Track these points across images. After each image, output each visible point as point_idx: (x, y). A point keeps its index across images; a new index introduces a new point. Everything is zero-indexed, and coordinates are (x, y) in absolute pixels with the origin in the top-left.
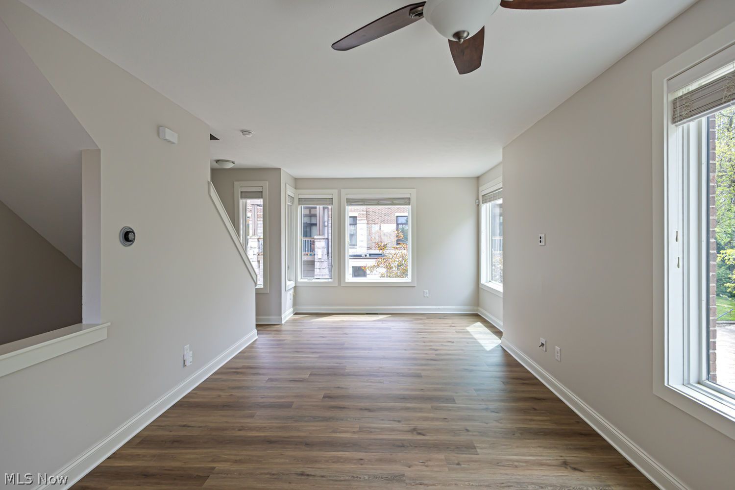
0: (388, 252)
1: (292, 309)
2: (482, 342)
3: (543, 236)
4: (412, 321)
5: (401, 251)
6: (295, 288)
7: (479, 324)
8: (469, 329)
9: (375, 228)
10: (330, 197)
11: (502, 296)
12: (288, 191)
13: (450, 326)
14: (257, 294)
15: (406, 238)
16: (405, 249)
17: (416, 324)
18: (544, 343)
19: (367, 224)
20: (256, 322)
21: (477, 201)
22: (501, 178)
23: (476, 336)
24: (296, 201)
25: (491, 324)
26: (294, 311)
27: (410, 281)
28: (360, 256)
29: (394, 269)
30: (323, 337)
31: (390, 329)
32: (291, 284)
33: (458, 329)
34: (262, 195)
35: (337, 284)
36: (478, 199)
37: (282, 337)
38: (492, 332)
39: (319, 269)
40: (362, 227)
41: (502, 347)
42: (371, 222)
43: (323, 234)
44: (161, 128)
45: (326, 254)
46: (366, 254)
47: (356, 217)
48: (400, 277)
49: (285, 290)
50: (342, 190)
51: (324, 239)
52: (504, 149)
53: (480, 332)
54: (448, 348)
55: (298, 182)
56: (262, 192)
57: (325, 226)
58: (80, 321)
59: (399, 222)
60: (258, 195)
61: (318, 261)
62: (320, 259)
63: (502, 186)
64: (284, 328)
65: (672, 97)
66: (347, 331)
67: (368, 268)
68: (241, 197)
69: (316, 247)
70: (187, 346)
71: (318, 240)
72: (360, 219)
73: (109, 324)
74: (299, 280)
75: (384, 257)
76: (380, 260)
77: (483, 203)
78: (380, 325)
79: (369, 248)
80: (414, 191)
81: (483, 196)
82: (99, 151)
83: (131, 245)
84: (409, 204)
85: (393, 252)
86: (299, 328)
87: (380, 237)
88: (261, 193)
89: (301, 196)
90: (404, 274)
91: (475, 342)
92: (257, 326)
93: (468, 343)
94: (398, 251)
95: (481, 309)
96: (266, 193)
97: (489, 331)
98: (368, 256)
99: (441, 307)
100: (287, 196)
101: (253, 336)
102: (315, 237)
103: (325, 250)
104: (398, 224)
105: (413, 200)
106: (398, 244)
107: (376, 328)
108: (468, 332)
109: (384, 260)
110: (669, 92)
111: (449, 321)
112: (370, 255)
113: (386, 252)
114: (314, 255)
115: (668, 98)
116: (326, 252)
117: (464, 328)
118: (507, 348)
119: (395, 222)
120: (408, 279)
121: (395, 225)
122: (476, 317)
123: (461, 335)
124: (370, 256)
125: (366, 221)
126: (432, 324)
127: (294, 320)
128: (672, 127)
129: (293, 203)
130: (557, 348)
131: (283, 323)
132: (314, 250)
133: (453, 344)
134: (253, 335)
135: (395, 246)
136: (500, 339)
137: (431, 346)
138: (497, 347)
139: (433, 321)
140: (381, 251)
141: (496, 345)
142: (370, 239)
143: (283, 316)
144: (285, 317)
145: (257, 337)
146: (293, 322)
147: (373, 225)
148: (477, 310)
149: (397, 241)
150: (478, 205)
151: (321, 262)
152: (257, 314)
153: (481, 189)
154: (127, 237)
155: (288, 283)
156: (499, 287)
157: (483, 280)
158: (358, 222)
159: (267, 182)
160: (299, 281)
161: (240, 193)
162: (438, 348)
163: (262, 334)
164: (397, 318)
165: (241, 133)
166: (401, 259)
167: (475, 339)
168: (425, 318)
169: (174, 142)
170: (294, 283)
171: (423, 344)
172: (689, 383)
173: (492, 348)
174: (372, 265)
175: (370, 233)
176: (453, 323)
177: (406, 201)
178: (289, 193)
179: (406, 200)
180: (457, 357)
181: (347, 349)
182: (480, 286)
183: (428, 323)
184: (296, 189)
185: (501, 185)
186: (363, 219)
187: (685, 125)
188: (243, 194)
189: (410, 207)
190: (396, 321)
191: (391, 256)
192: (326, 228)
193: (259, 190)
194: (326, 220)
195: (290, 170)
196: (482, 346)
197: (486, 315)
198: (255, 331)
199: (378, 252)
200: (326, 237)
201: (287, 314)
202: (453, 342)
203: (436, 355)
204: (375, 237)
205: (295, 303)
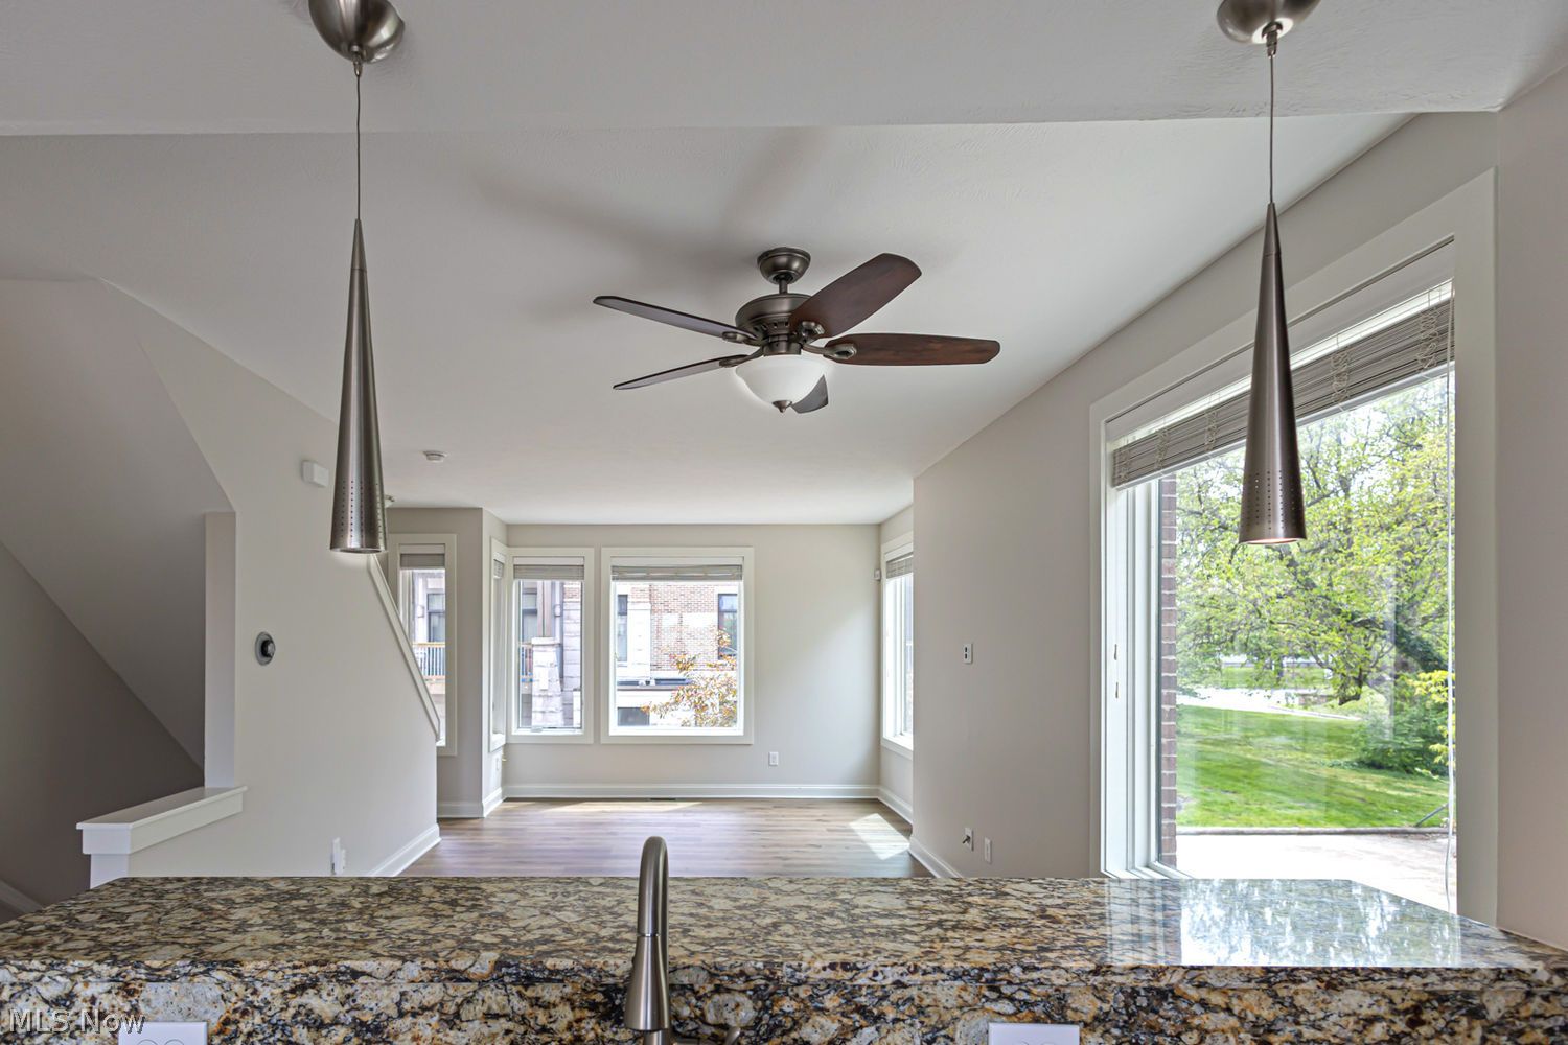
0: (699, 675)
1: (499, 791)
2: (874, 846)
3: (969, 647)
4: (743, 812)
5: (724, 673)
6: (506, 747)
7: (876, 816)
8: (854, 825)
9: (669, 620)
10: (579, 562)
11: (911, 758)
12: (494, 551)
13: (819, 820)
14: (439, 757)
15: (733, 645)
16: (732, 669)
17: (752, 816)
18: (970, 835)
19: (652, 610)
20: (438, 813)
21: (878, 572)
22: (910, 536)
23: (865, 837)
24: (510, 570)
25: (898, 815)
26: (503, 794)
27: (741, 733)
28: (636, 683)
29: (710, 710)
30: (568, 839)
31: (699, 825)
32: (499, 740)
33: (833, 825)
34: (444, 561)
35: (592, 738)
36: (879, 568)
37: (486, 838)
38: (898, 830)
39: (543, 712)
40: (639, 620)
41: (911, 855)
42: (661, 607)
43: (552, 635)
44: (305, 463)
45: (558, 678)
46: (649, 679)
47: (626, 596)
48: (722, 725)
49: (489, 751)
50: (603, 549)
51: (553, 645)
52: (915, 480)
53: (874, 831)
54: (806, 856)
55: (512, 533)
56: (443, 555)
57: (556, 616)
58: (201, 783)
59: (724, 608)
60: (437, 560)
61: (540, 696)
62: (545, 690)
63: (912, 550)
64: (486, 825)
65: (1112, 448)
66: (613, 829)
67: (655, 709)
68: (402, 566)
69: (535, 664)
70: (337, 841)
71: (541, 648)
72: (634, 600)
73: (245, 788)
74: (515, 732)
75: (688, 687)
76: (681, 692)
77: (888, 577)
78: (680, 818)
79: (656, 666)
80: (749, 552)
81: (888, 562)
82: (233, 515)
83: (268, 663)
84: (739, 577)
85: (708, 674)
86: (518, 824)
87: (680, 640)
88: (441, 558)
89: (518, 561)
90: (730, 718)
91: (863, 846)
92: (440, 820)
93: (847, 848)
94: (717, 673)
95: (882, 790)
96: (452, 556)
97: (892, 828)
98: (653, 683)
99: (804, 787)
100: (493, 561)
101: (431, 838)
102: (535, 641)
103: (557, 670)
104: (721, 613)
105: (748, 570)
106: (720, 657)
107: (672, 825)
108: (852, 830)
109: (690, 693)
110: (1108, 439)
111: (818, 813)
112: (658, 681)
113: (693, 674)
114: (531, 681)
115: (1107, 449)
116: (558, 675)
117: (845, 824)
118: (918, 853)
119: (716, 608)
120: (737, 730)
121: (714, 616)
122: (875, 804)
123: (836, 836)
124: (657, 684)
125: (648, 606)
126: (783, 816)
127: (505, 810)
128: (1112, 491)
129: (502, 575)
130: (987, 842)
131: (485, 815)
132: (531, 670)
133: (820, 850)
134: (430, 836)
135: (714, 659)
136: (908, 839)
137: (777, 852)
138: (902, 854)
139: (785, 812)
140: (684, 672)
141: (901, 851)
142: (657, 647)
143: (485, 802)
144: (490, 804)
145: (439, 840)
146: (502, 814)
147: (665, 616)
148: (877, 792)
149: (719, 650)
150: (879, 580)
151: (548, 696)
152: (440, 799)
153: (884, 548)
154: (265, 649)
155: (494, 737)
156: (907, 741)
157: (888, 733)
158: (630, 606)
159: (455, 536)
160: (513, 733)
161: (399, 556)
162: (789, 856)
163: (448, 834)
164: (712, 807)
165: (425, 456)
166: (724, 689)
167: (863, 842)
168: (770, 806)
169: (323, 483)
170: (504, 736)
171: (764, 850)
172: (1134, 868)
173: (890, 855)
174: (664, 703)
175: (657, 632)
176: (824, 816)
177: (734, 572)
178: (497, 556)
179: (734, 570)
180: (822, 869)
181: (616, 857)
182: (882, 744)
183: (777, 816)
184: (508, 546)
185: (910, 548)
186: (642, 600)
187: (1130, 489)
188: (405, 559)
189: (742, 583)
190: (709, 812)
191: (703, 684)
192: (558, 620)
193: (439, 550)
194: (558, 602)
195: (498, 511)
196: (873, 853)
197: (892, 802)
198: (436, 827)
199: (676, 674)
200: (558, 640)
201: (492, 800)
202: (820, 847)
203: (786, 866)
204: (668, 640)
205: (506, 779)
